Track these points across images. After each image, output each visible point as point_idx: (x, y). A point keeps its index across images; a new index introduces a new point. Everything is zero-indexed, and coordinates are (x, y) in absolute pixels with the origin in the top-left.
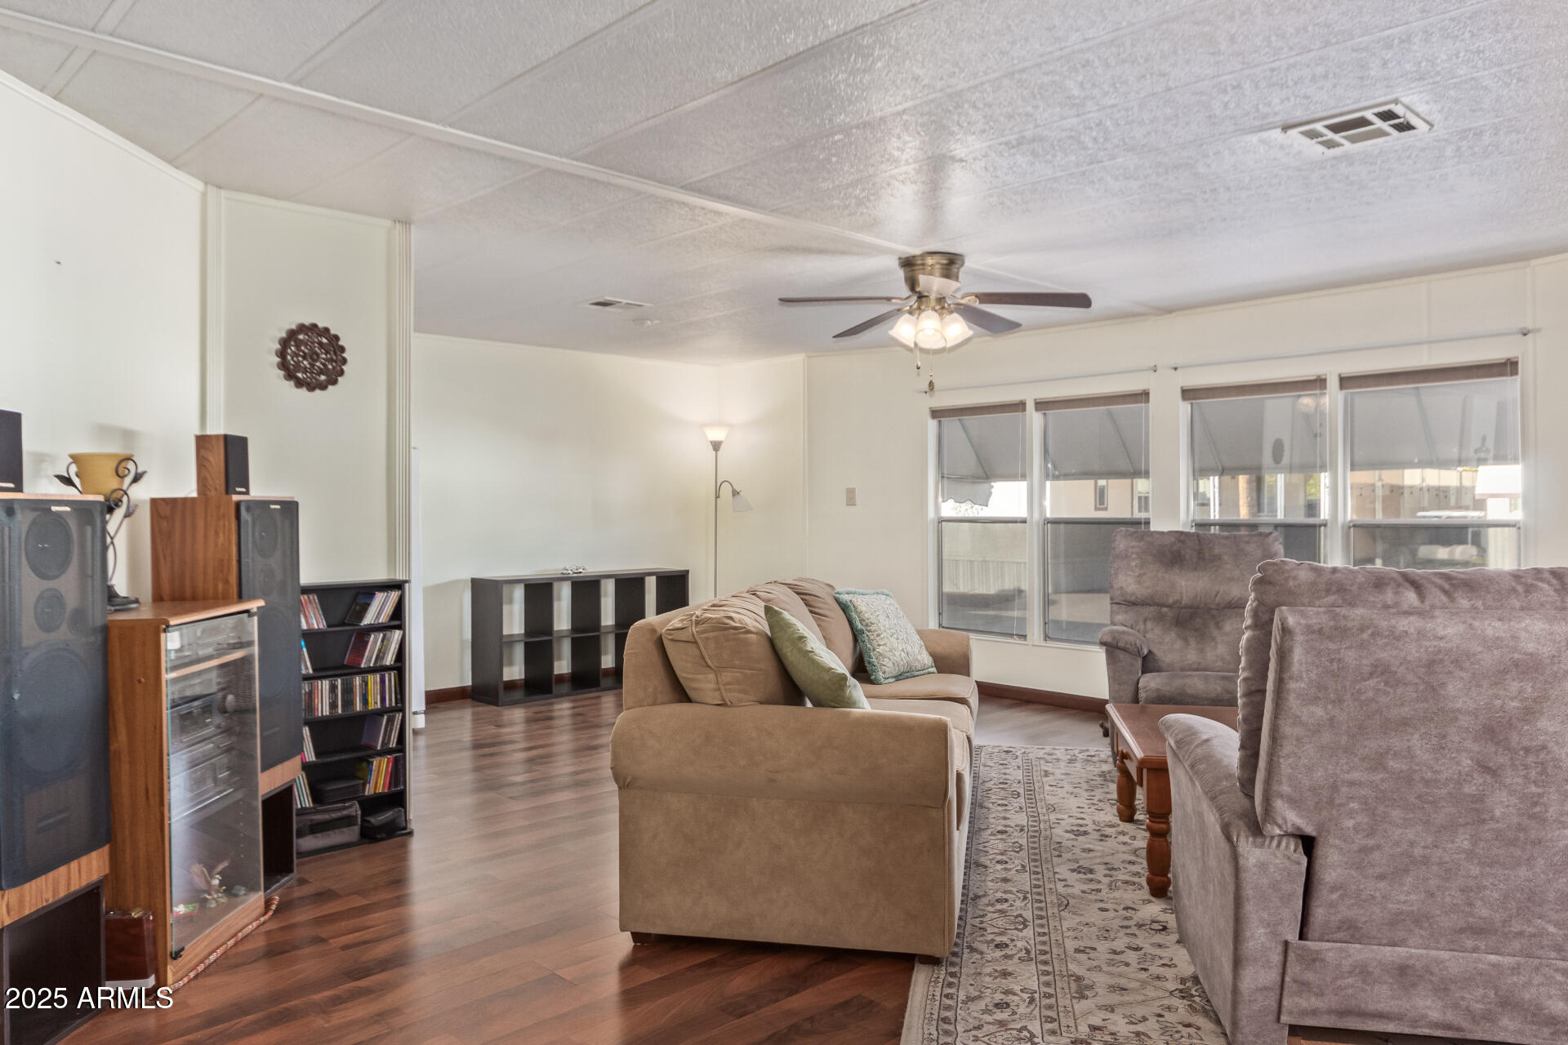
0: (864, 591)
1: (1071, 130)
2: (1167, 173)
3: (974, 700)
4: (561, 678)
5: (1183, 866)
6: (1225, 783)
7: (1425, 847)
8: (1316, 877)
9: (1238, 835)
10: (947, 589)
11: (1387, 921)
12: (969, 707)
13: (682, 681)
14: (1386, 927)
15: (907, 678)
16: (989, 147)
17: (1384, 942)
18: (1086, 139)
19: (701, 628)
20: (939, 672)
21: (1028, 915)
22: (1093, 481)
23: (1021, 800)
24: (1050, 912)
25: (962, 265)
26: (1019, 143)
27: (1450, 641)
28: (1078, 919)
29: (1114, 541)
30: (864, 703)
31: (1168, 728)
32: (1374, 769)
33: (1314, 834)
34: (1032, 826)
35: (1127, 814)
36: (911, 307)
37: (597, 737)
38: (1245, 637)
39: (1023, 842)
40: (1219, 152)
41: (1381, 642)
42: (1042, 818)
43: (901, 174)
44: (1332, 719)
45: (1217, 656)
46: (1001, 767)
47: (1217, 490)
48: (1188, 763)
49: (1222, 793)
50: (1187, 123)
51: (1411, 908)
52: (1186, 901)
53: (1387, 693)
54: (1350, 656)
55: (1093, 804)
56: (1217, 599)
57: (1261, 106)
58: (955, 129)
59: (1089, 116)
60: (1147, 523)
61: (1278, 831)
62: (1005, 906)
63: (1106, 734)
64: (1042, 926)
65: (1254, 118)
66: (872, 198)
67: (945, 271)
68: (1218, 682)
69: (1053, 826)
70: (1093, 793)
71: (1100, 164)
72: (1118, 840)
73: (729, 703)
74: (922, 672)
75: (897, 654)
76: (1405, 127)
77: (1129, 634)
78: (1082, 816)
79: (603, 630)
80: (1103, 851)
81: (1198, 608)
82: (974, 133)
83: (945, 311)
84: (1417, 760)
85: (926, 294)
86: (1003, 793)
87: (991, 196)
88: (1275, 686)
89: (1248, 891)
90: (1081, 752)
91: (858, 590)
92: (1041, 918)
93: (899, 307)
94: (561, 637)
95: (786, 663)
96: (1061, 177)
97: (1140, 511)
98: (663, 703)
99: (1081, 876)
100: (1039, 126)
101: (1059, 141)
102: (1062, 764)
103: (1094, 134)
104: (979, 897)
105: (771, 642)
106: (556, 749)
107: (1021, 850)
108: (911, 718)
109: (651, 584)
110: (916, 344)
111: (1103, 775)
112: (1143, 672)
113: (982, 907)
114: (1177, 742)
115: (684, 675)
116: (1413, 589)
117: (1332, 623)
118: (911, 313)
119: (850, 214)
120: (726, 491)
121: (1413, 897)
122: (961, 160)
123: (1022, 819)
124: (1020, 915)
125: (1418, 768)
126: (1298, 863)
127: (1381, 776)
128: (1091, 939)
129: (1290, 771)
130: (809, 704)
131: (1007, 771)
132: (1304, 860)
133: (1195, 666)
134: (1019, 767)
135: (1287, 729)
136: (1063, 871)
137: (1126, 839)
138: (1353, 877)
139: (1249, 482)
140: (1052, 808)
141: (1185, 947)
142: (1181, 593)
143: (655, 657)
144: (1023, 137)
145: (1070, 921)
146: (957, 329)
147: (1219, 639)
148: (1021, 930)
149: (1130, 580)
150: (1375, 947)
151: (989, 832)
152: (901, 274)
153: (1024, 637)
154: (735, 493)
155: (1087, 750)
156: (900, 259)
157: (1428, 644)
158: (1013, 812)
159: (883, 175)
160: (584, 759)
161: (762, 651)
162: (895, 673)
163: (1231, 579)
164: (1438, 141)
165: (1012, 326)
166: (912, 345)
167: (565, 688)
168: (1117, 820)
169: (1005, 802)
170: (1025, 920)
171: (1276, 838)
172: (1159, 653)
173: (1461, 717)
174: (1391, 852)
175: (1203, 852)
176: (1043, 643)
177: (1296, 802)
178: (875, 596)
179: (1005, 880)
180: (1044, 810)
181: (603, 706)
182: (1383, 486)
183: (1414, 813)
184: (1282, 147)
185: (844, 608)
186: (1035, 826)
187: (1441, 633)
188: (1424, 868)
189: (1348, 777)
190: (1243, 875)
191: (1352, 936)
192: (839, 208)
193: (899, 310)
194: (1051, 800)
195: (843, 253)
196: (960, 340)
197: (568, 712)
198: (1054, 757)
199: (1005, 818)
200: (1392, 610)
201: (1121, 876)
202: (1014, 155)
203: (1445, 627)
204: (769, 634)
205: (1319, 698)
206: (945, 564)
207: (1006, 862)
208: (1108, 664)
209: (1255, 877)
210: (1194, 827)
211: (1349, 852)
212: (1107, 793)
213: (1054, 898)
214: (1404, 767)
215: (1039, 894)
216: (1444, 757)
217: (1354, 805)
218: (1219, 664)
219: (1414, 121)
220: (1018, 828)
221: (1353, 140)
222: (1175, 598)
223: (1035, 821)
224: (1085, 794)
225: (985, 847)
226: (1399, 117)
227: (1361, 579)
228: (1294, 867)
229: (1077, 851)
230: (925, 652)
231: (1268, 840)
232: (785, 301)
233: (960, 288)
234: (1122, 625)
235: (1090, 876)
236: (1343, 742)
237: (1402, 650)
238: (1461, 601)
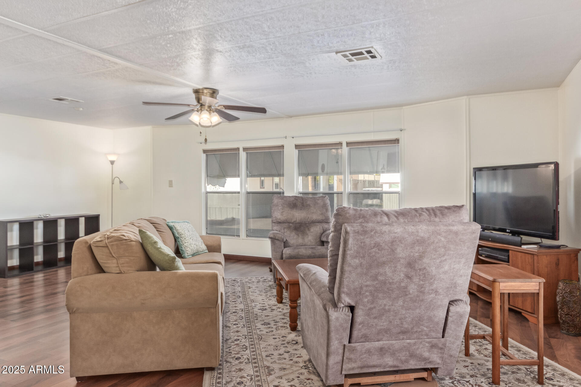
0: (179, 221)
1: (263, 44)
2: (296, 65)
3: (223, 262)
4: (38, 264)
5: (305, 320)
6: (323, 289)
7: (389, 306)
8: (355, 320)
9: (329, 308)
10: (209, 219)
11: (377, 333)
12: (222, 265)
13: (100, 264)
14: (376, 335)
15: (197, 255)
16: (232, 47)
17: (376, 340)
18: (268, 48)
19: (109, 240)
20: (209, 252)
21: (247, 344)
22: (259, 178)
23: (241, 299)
24: (255, 342)
25: (218, 94)
26: (244, 47)
27: (398, 234)
28: (266, 343)
29: (273, 200)
30: (182, 267)
31: (300, 269)
32: (374, 280)
33: (354, 305)
34: (246, 309)
35: (280, 301)
36: (198, 109)
37: (56, 288)
38: (331, 235)
39: (243, 315)
40: (314, 59)
41: (377, 235)
42: (249, 305)
43: (196, 55)
44: (361, 264)
45: (308, 240)
46: (232, 286)
47: (301, 181)
48: (309, 282)
49: (322, 293)
50: (305, 47)
51: (384, 327)
52: (306, 333)
53: (379, 253)
54: (367, 241)
55: (268, 298)
56: (308, 220)
57: (330, 43)
58: (219, 38)
59: (270, 39)
60: (283, 193)
61: (342, 305)
62: (238, 342)
63: (271, 271)
64: (253, 348)
65: (327, 48)
66: (183, 63)
67: (211, 96)
68: (310, 249)
69: (253, 308)
70: (267, 294)
71: (272, 59)
72: (277, 311)
73: (123, 272)
74: (202, 252)
75: (193, 246)
76: (373, 57)
77: (279, 234)
78: (264, 303)
79: (59, 241)
80: (273, 316)
81: (302, 223)
82: (226, 41)
83: (211, 111)
84: (387, 276)
85: (204, 104)
86: (234, 297)
87: (231, 67)
88: (342, 253)
89: (332, 328)
90: (261, 278)
91: (176, 221)
92: (252, 345)
93: (192, 108)
94: (38, 245)
95: (149, 253)
96: (258, 62)
97: (275, 189)
98: (92, 274)
99: (266, 326)
100: (252, 41)
101: (259, 48)
102: (255, 283)
103: (271, 47)
104: (228, 340)
105: (142, 245)
106: (35, 296)
107: (243, 319)
108: (203, 273)
109: (82, 221)
110: (200, 123)
111: (270, 286)
112: (284, 248)
113: (229, 344)
114: (304, 274)
115: (102, 261)
116: (386, 216)
117: (362, 229)
118: (198, 111)
119: (174, 69)
120: (117, 181)
121: (385, 323)
122: (221, 52)
123: (242, 306)
124: (244, 345)
125: (387, 279)
126: (349, 316)
127: (376, 282)
128: (271, 351)
129: (347, 283)
130: (158, 270)
131: (235, 288)
132: (351, 315)
133: (301, 244)
134: (239, 286)
135: (346, 268)
136: (259, 325)
137: (280, 310)
138: (367, 319)
139: (312, 178)
140: (253, 301)
141: (305, 349)
142: (296, 218)
143: (87, 254)
144: (246, 45)
145: (263, 344)
146: (216, 119)
147: (309, 234)
148: (245, 351)
149: (279, 214)
150: (373, 342)
151: (230, 313)
152: (194, 96)
153: (239, 236)
154: (121, 182)
155: (264, 277)
156: (193, 89)
157: (391, 235)
158: (238, 304)
159: (189, 54)
160: (50, 299)
161: (139, 249)
162: (192, 253)
163: (313, 213)
164: (383, 63)
165: (237, 119)
166: (198, 124)
167: (40, 268)
168: (276, 303)
169: (235, 300)
170: (246, 347)
171: (342, 308)
172: (289, 240)
173: (401, 260)
174: (379, 309)
175: (314, 315)
176: (246, 238)
177: (349, 294)
178: (183, 223)
179: (238, 332)
180: (250, 302)
181: (59, 274)
182: (353, 180)
183: (386, 294)
184: (335, 60)
185: (171, 228)
186: (247, 309)
187: (396, 231)
188: (389, 313)
189: (366, 284)
190: (331, 323)
191: (366, 340)
192: (169, 66)
193: (193, 110)
194: (252, 298)
195: (170, 85)
196: (217, 123)
197: (42, 278)
198: (252, 281)
199: (235, 307)
200: (381, 224)
201: (280, 324)
202: (241, 52)
203: (397, 229)
204: (141, 241)
205: (357, 256)
206: (208, 209)
207: (237, 324)
208: (272, 246)
209: (335, 323)
210: (310, 306)
211: (365, 310)
212: (272, 293)
213: (256, 336)
214: (384, 279)
215: (251, 335)
216: (396, 274)
217: (367, 294)
218: (309, 243)
219: (377, 55)
220: (241, 310)
221: (357, 59)
222: (294, 220)
223: (247, 307)
224: (264, 294)
225: (229, 319)
226: (372, 53)
227: (370, 213)
228: (347, 318)
229: (263, 316)
230: (203, 244)
231: (339, 309)
232: (145, 103)
233: (217, 102)
234: (276, 230)
235: (269, 326)
236: (364, 272)
237: (384, 238)
238: (401, 220)
